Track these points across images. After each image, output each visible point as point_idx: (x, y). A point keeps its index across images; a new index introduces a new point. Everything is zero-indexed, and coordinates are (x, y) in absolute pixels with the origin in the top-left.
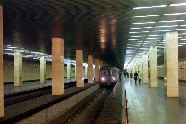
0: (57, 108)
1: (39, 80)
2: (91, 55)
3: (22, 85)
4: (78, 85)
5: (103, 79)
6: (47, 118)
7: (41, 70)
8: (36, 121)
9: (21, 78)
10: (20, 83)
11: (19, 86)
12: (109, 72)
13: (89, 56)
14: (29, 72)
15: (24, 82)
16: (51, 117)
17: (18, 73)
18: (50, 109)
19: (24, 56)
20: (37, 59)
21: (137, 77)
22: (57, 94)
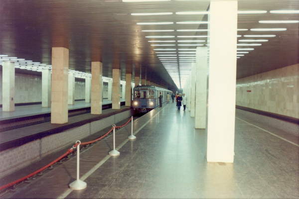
0: (55, 139)
1: (40, 103)
2: (117, 68)
3: (14, 110)
4: (93, 112)
5: (136, 103)
6: (40, 151)
7: (43, 87)
8: (25, 154)
9: (12, 99)
10: (10, 106)
11: (9, 110)
12: (145, 93)
13: (113, 70)
14: (27, 89)
15: (16, 105)
16: (47, 151)
17: (8, 91)
18: (45, 140)
19: (18, 67)
20: (38, 71)
21: (181, 102)
22: (57, 123)
